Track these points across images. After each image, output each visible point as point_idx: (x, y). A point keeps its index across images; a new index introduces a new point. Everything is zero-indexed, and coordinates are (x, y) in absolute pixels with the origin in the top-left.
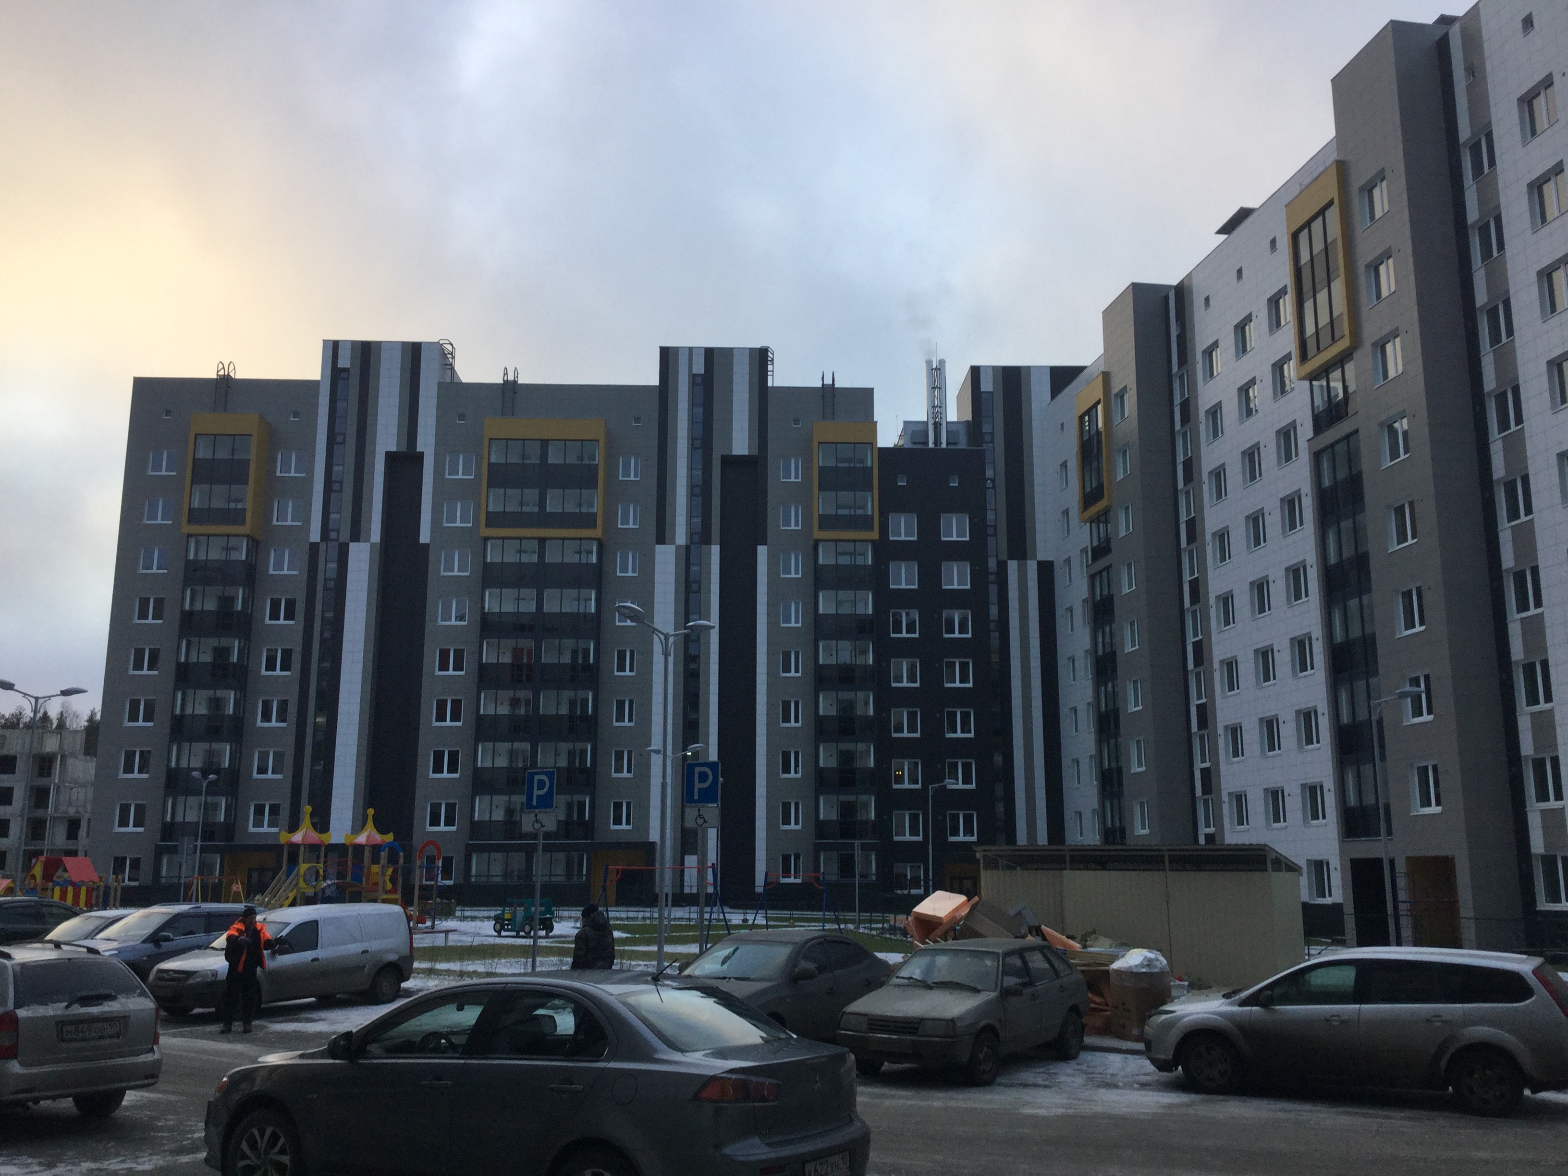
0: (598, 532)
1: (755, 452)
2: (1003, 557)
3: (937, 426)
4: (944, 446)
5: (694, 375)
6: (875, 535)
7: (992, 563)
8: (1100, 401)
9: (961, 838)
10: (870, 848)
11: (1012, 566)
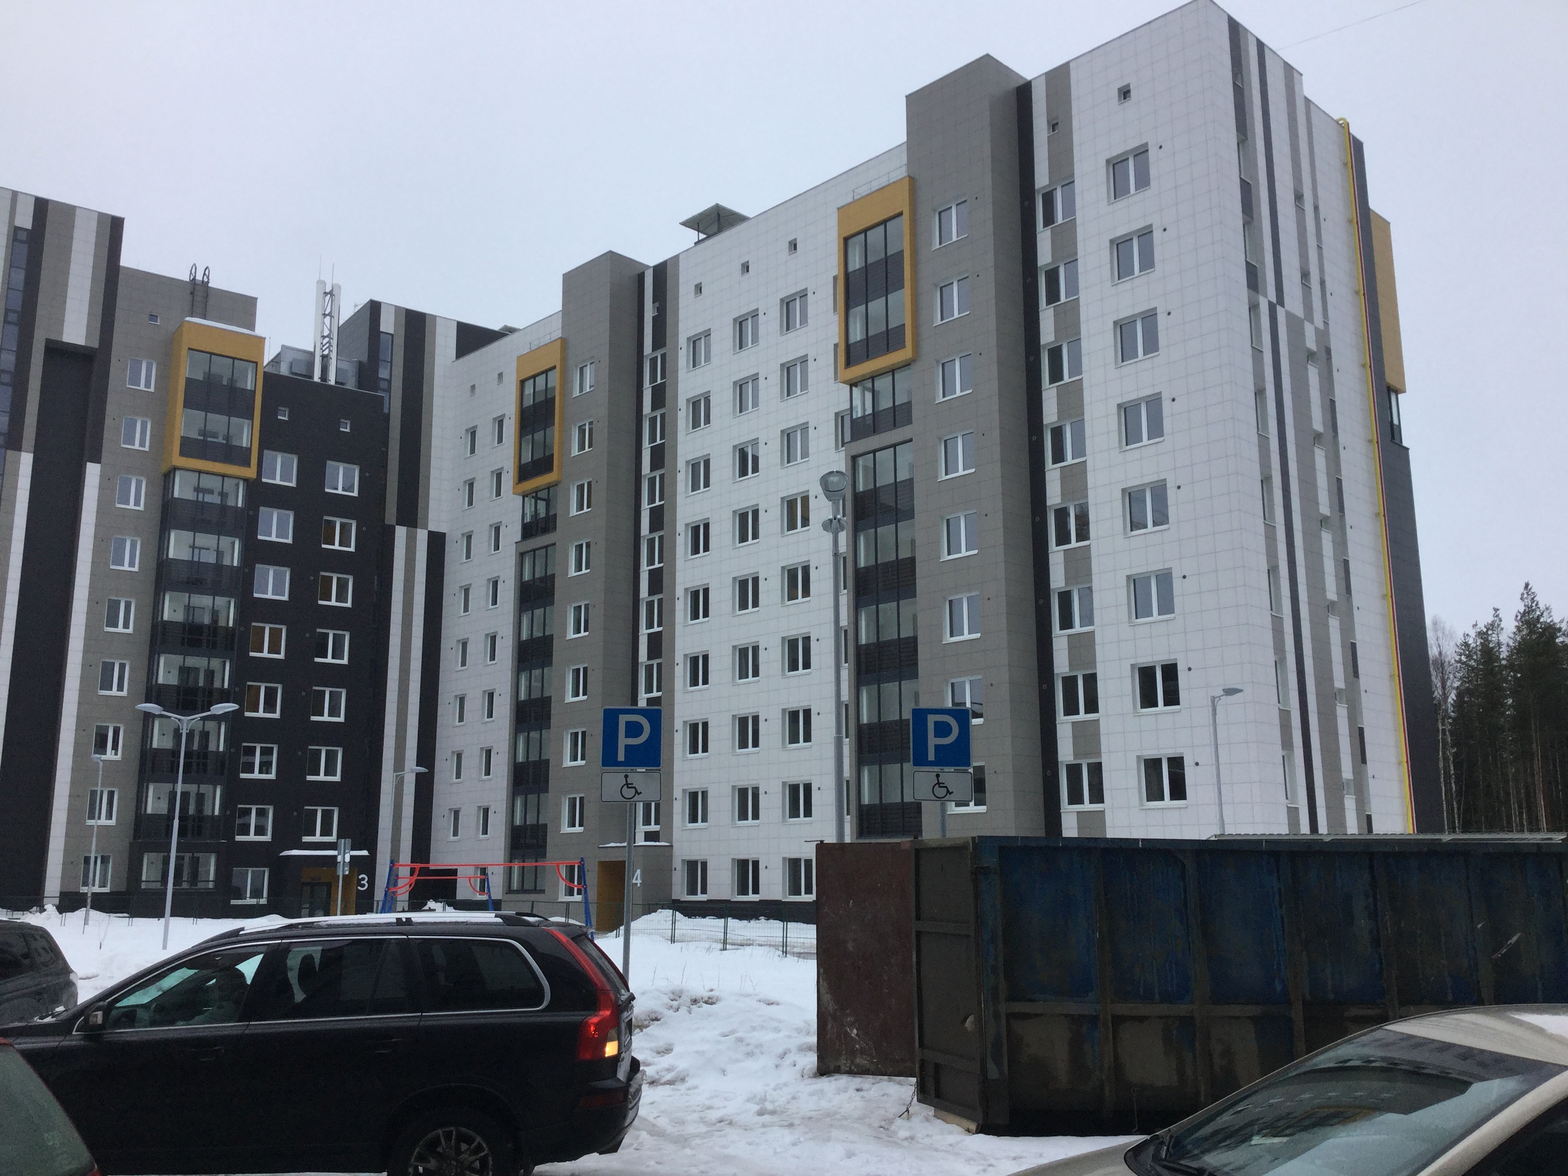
1: (95, 344)
2: (392, 521)
3: (325, 359)
4: (332, 382)
5: (16, 228)
6: (250, 473)
8: (554, 367)
9: (318, 838)
10: (209, 849)
11: (401, 532)
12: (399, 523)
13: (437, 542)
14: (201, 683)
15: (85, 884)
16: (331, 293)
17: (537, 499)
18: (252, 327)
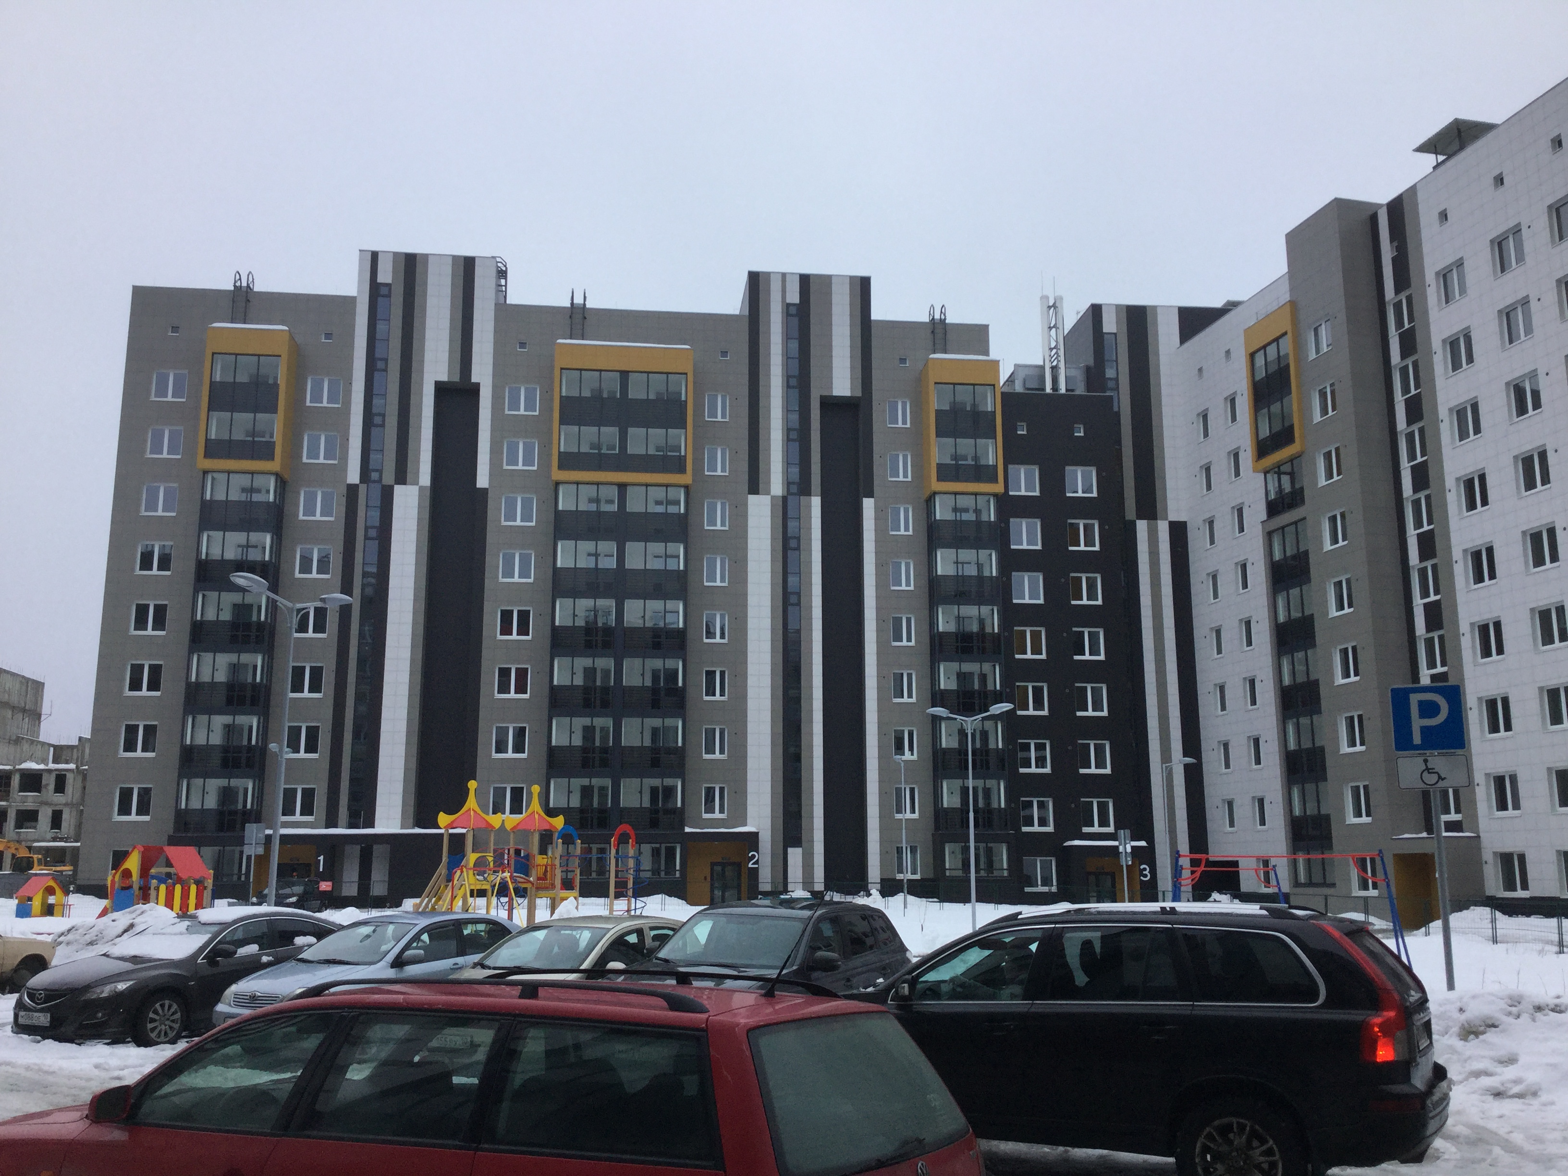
0: (686, 478)
1: (859, 394)
2: (1132, 516)
3: (1054, 370)
5: (788, 305)
6: (998, 488)
8: (1285, 333)
9: (1096, 829)
10: (999, 839)
11: (1142, 526)
12: (1140, 517)
13: (1179, 531)
14: (976, 687)
15: (900, 871)
16: (1054, 306)
17: (1279, 474)
18: (987, 353)
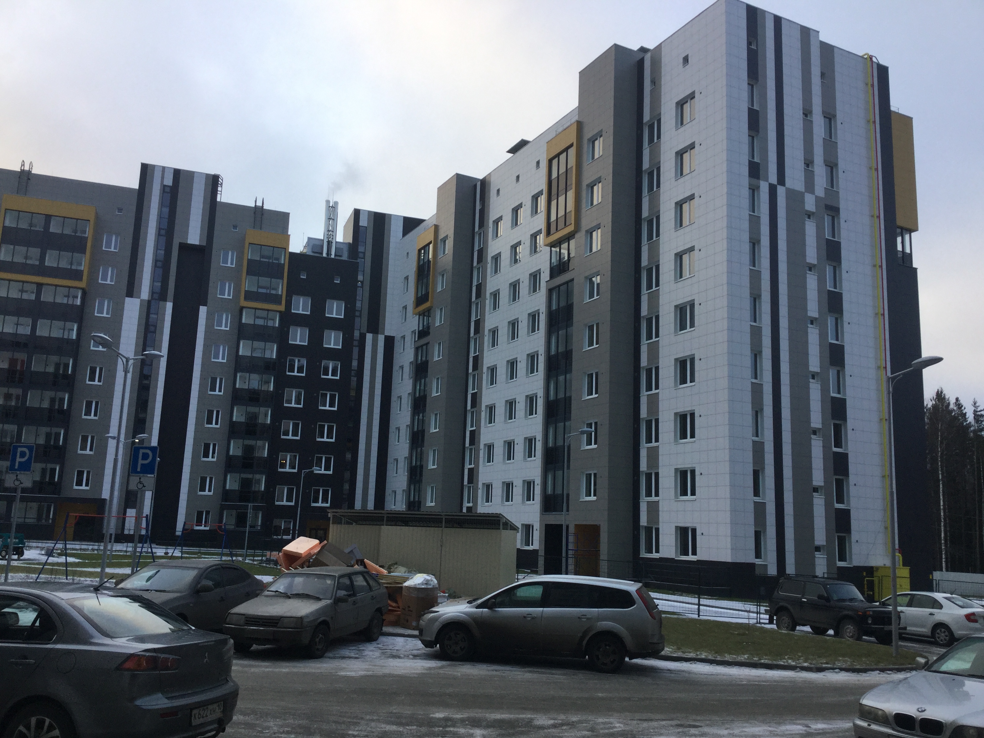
0: (83, 284)
1: (204, 244)
2: (364, 330)
3: (329, 243)
4: (333, 256)
5: (165, 186)
6: (282, 308)
7: (357, 334)
8: (431, 242)
9: (320, 504)
11: (369, 337)
12: (369, 332)
16: (333, 207)
17: (424, 316)
